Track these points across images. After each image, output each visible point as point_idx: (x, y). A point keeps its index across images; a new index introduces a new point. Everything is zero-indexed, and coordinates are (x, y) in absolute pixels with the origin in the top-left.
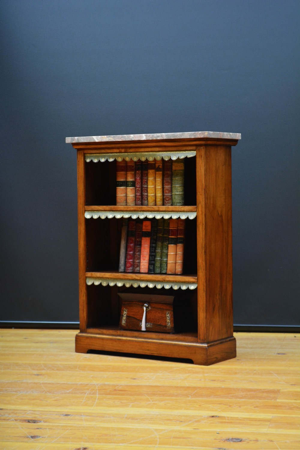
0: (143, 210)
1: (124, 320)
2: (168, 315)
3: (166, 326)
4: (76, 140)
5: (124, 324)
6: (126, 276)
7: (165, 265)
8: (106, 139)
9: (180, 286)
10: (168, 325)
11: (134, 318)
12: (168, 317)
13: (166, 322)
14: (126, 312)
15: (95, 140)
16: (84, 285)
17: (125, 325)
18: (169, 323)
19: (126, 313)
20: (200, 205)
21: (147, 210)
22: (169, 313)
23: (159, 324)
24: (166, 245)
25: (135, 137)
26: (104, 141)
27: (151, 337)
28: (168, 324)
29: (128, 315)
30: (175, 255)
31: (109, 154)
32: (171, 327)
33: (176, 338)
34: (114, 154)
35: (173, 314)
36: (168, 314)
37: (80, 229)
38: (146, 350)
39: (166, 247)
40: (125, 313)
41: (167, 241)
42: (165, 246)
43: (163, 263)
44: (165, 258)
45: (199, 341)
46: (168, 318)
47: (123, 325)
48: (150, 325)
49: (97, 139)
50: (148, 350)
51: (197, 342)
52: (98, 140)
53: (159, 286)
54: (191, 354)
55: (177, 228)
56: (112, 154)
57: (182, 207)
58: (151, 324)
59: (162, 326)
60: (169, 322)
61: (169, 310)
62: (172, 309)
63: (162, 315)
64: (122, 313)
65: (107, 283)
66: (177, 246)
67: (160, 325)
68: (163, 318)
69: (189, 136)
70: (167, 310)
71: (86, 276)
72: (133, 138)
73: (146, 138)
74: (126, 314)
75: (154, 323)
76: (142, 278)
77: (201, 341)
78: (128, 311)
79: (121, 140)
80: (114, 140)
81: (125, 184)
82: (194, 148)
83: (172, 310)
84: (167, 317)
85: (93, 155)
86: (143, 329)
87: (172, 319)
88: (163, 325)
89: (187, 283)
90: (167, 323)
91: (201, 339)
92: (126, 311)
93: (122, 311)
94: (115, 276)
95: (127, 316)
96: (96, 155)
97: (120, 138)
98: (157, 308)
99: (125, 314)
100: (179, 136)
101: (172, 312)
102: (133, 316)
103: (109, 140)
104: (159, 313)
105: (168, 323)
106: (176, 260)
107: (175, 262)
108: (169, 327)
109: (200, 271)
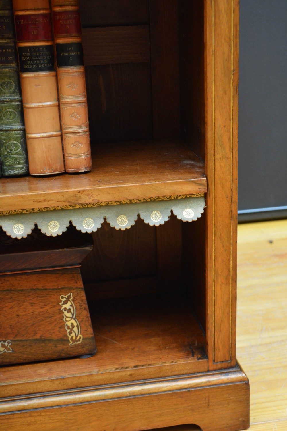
2: (68, 306)
3: (64, 340)
7: (16, 146)
9: (139, 216)
10: (73, 334)
12: (69, 311)
13: (62, 326)
18: (75, 329)
22: (69, 297)
23: (38, 337)
24: (10, 77)
28: (70, 333)
30: (56, 109)
32: (83, 339)
35: (84, 298)
36: (65, 302)
39: (9, 83)
41: (9, 58)
42: (7, 80)
43: (10, 139)
44: (15, 123)
45: (212, 366)
46: (69, 315)
51: (207, 372)
53: (53, 227)
54: (193, 410)
55: (50, 8)
59: (50, 340)
60: (72, 324)
61: (70, 289)
62: (80, 284)
63: (41, 310)
66: (56, 76)
67: (42, 340)
68: (51, 317)
70: (61, 290)
75: (18, 338)
77: (219, 366)
83: (82, 286)
84: (66, 313)
87: (85, 313)
88: (54, 337)
89: (162, 201)
90: (68, 331)
91: (219, 360)
98: (22, 291)
101: (83, 294)
104: (32, 304)
105: (72, 330)
106: (63, 126)
107: (59, 133)
108: (76, 340)
109: (218, 156)
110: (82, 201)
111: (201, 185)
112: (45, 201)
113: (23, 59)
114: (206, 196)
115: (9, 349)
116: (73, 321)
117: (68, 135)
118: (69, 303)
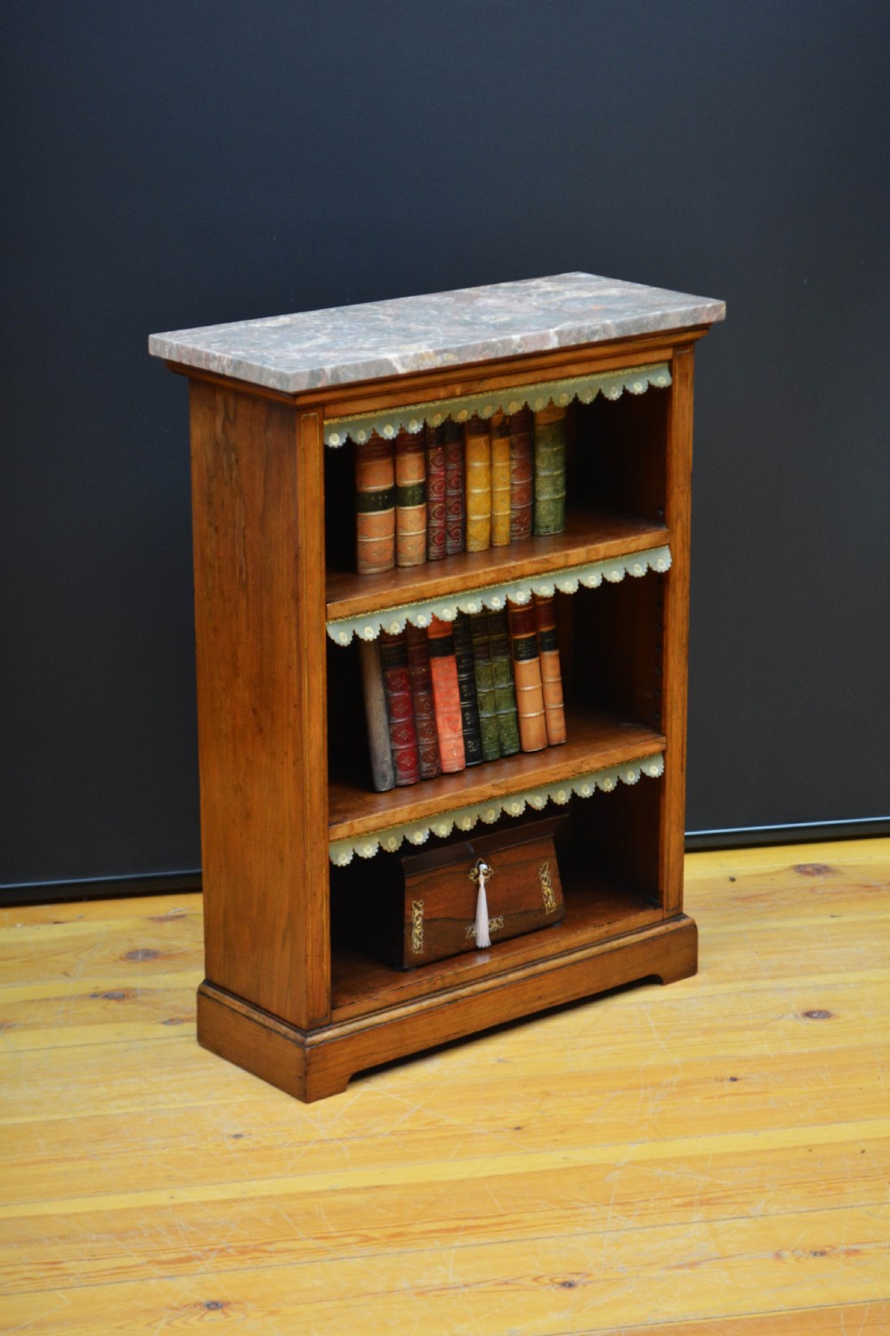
0: (518, 574)
1: (418, 938)
2: (545, 875)
3: (542, 910)
4: (329, 378)
5: (419, 949)
6: (465, 797)
8: (434, 360)
10: (549, 903)
11: (447, 918)
12: (546, 880)
13: (539, 896)
14: (419, 909)
15: (395, 369)
16: (324, 870)
17: (422, 952)
18: (551, 898)
19: (421, 912)
20: (679, 524)
21: (533, 571)
22: (546, 866)
23: (522, 909)
25: (526, 344)
26: (427, 367)
27: (535, 958)
28: (547, 902)
29: (428, 918)
30: (541, 690)
31: (408, 408)
32: (557, 906)
33: (607, 932)
34: (423, 406)
35: (557, 865)
36: (543, 872)
37: (309, 686)
38: (534, 1001)
40: (417, 915)
44: (511, 706)
45: (667, 915)
46: (546, 884)
47: (417, 952)
48: (497, 922)
49: (403, 365)
50: (540, 998)
51: (664, 920)
52: (407, 367)
53: (562, 796)
54: (656, 959)
56: (419, 407)
57: (633, 541)
58: (499, 919)
59: (533, 911)
60: (549, 892)
61: (547, 858)
62: (553, 853)
63: (526, 881)
64: (410, 917)
65: (397, 841)
66: (540, 661)
67: (528, 912)
68: (533, 888)
69: (681, 321)
70: (541, 859)
71: (332, 838)
72: (520, 347)
73: (559, 342)
74: (419, 915)
75: (509, 912)
76: (512, 787)
77: (671, 915)
78: (425, 906)
79: (481, 359)
80: (460, 359)
81: (394, 498)
82: (668, 354)
83: (555, 854)
84: (543, 882)
85: (350, 419)
86: (483, 940)
87: (558, 880)
88: (536, 907)
90: (545, 900)
92: (420, 906)
93: (407, 912)
94: (429, 809)
95: (425, 921)
96: (363, 416)
97: (481, 352)
98: (511, 864)
99: (417, 919)
100: (652, 326)
101: (556, 861)
102: (443, 915)
103: (444, 362)
104: (519, 877)
105: (548, 898)
106: (547, 704)
107: (543, 711)
108: (551, 909)
109: (674, 716)
110: (583, 770)
111: (662, 743)
112: (559, 773)
113: (519, 649)
114: (664, 753)
115: (501, 925)
116: (549, 890)
117: (551, 711)
118: (546, 872)
